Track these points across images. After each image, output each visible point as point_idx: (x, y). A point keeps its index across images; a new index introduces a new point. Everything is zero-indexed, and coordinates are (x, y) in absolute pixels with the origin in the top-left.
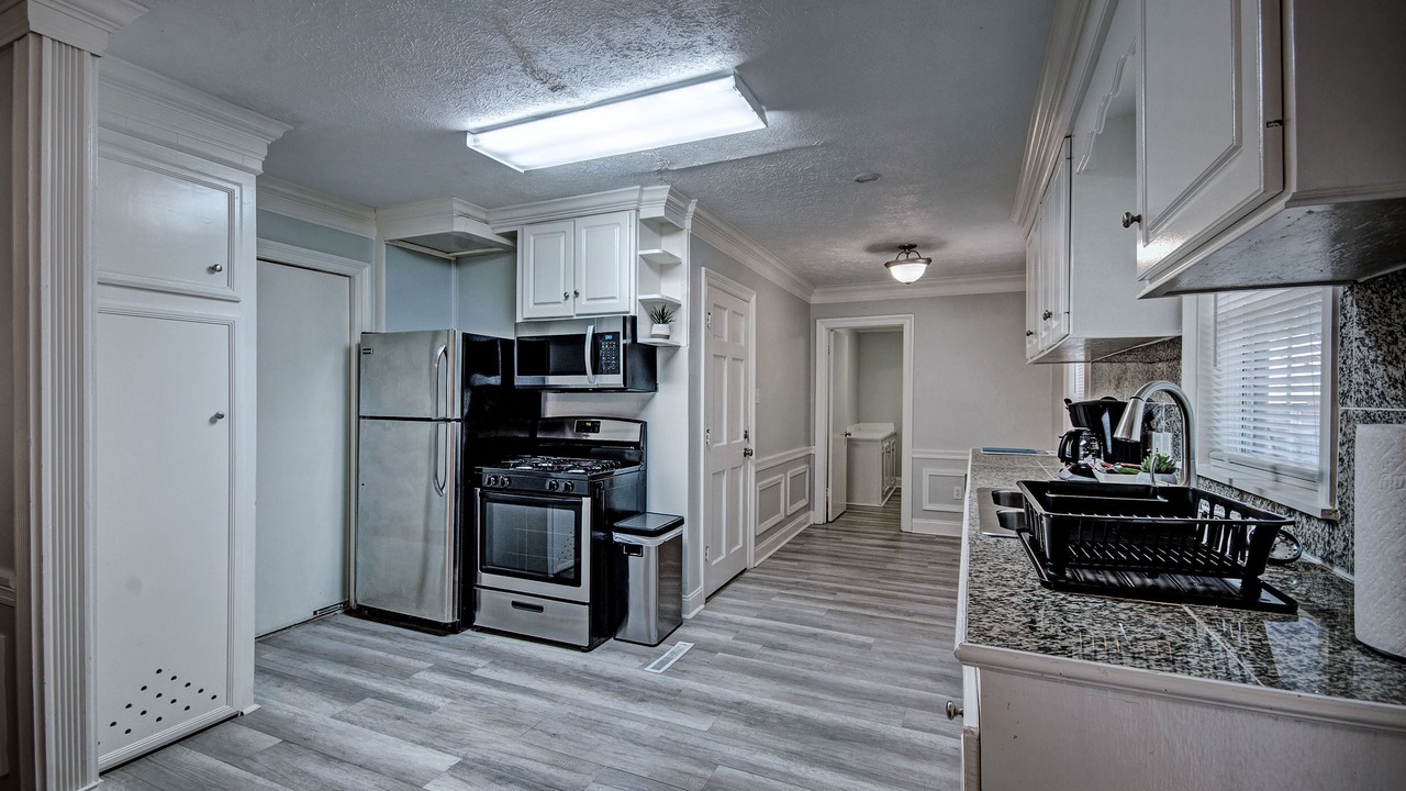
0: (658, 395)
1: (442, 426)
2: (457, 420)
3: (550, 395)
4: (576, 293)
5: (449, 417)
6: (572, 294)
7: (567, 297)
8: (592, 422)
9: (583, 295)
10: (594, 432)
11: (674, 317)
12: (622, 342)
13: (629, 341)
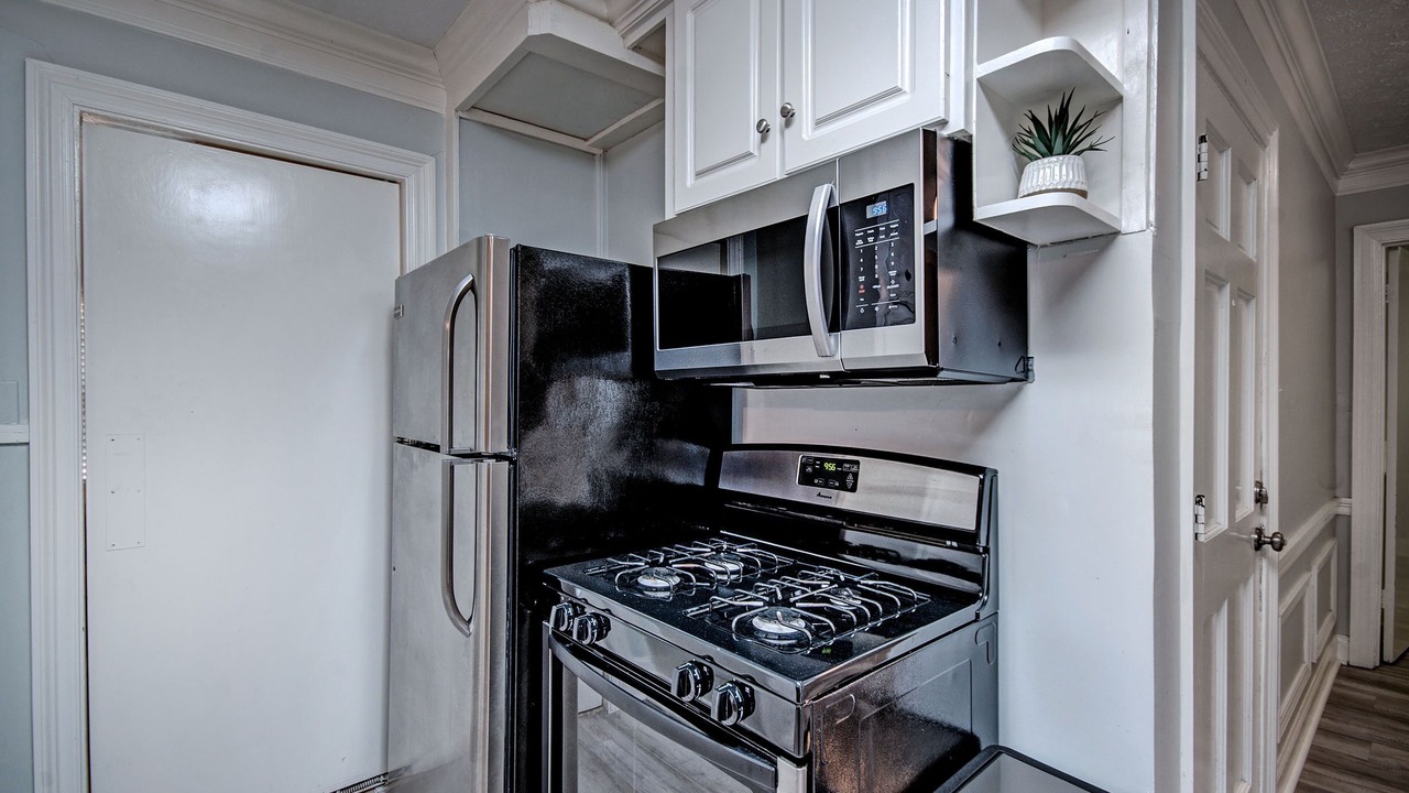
0: (1032, 391)
1: (465, 471)
2: (499, 457)
3: (754, 395)
4: (788, 115)
5: (482, 449)
6: (776, 121)
7: (764, 132)
8: (839, 463)
9: (805, 118)
10: (843, 487)
11: (1105, 131)
12: (920, 230)
13: (944, 220)
